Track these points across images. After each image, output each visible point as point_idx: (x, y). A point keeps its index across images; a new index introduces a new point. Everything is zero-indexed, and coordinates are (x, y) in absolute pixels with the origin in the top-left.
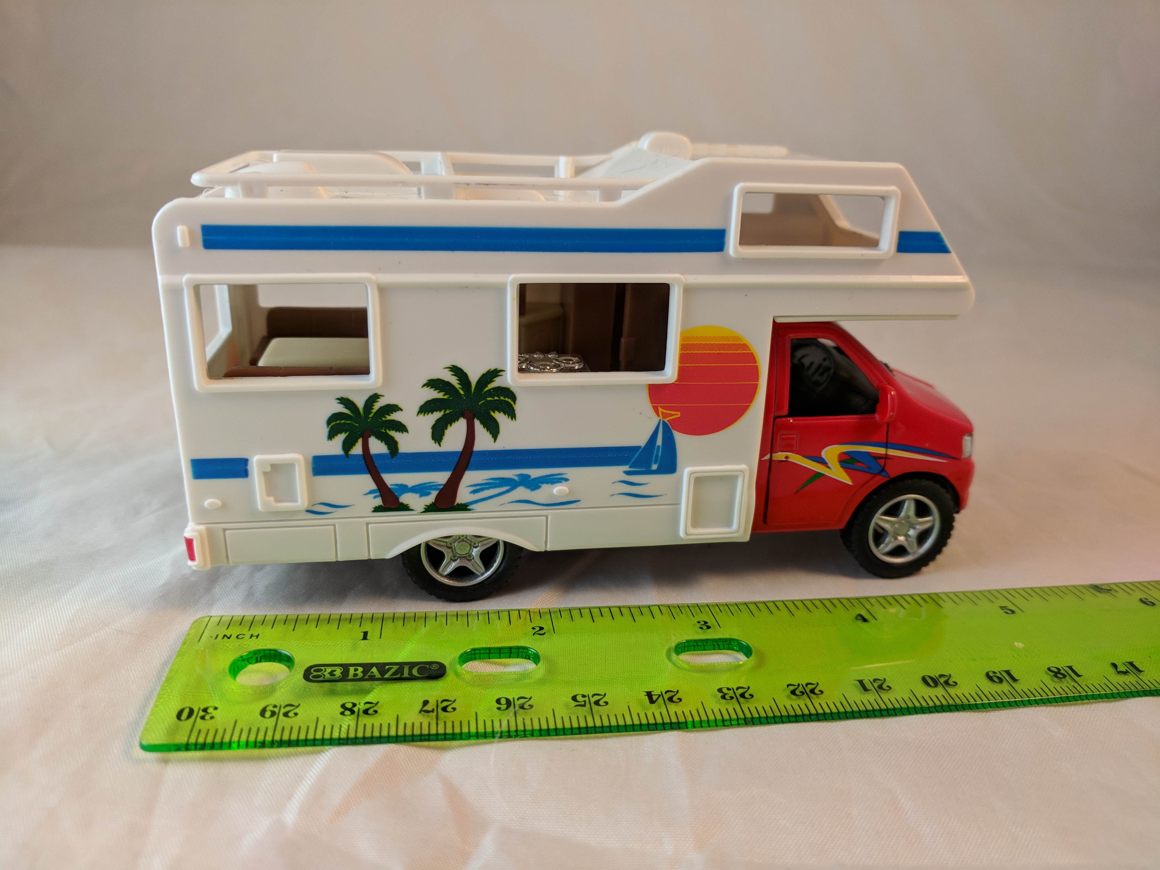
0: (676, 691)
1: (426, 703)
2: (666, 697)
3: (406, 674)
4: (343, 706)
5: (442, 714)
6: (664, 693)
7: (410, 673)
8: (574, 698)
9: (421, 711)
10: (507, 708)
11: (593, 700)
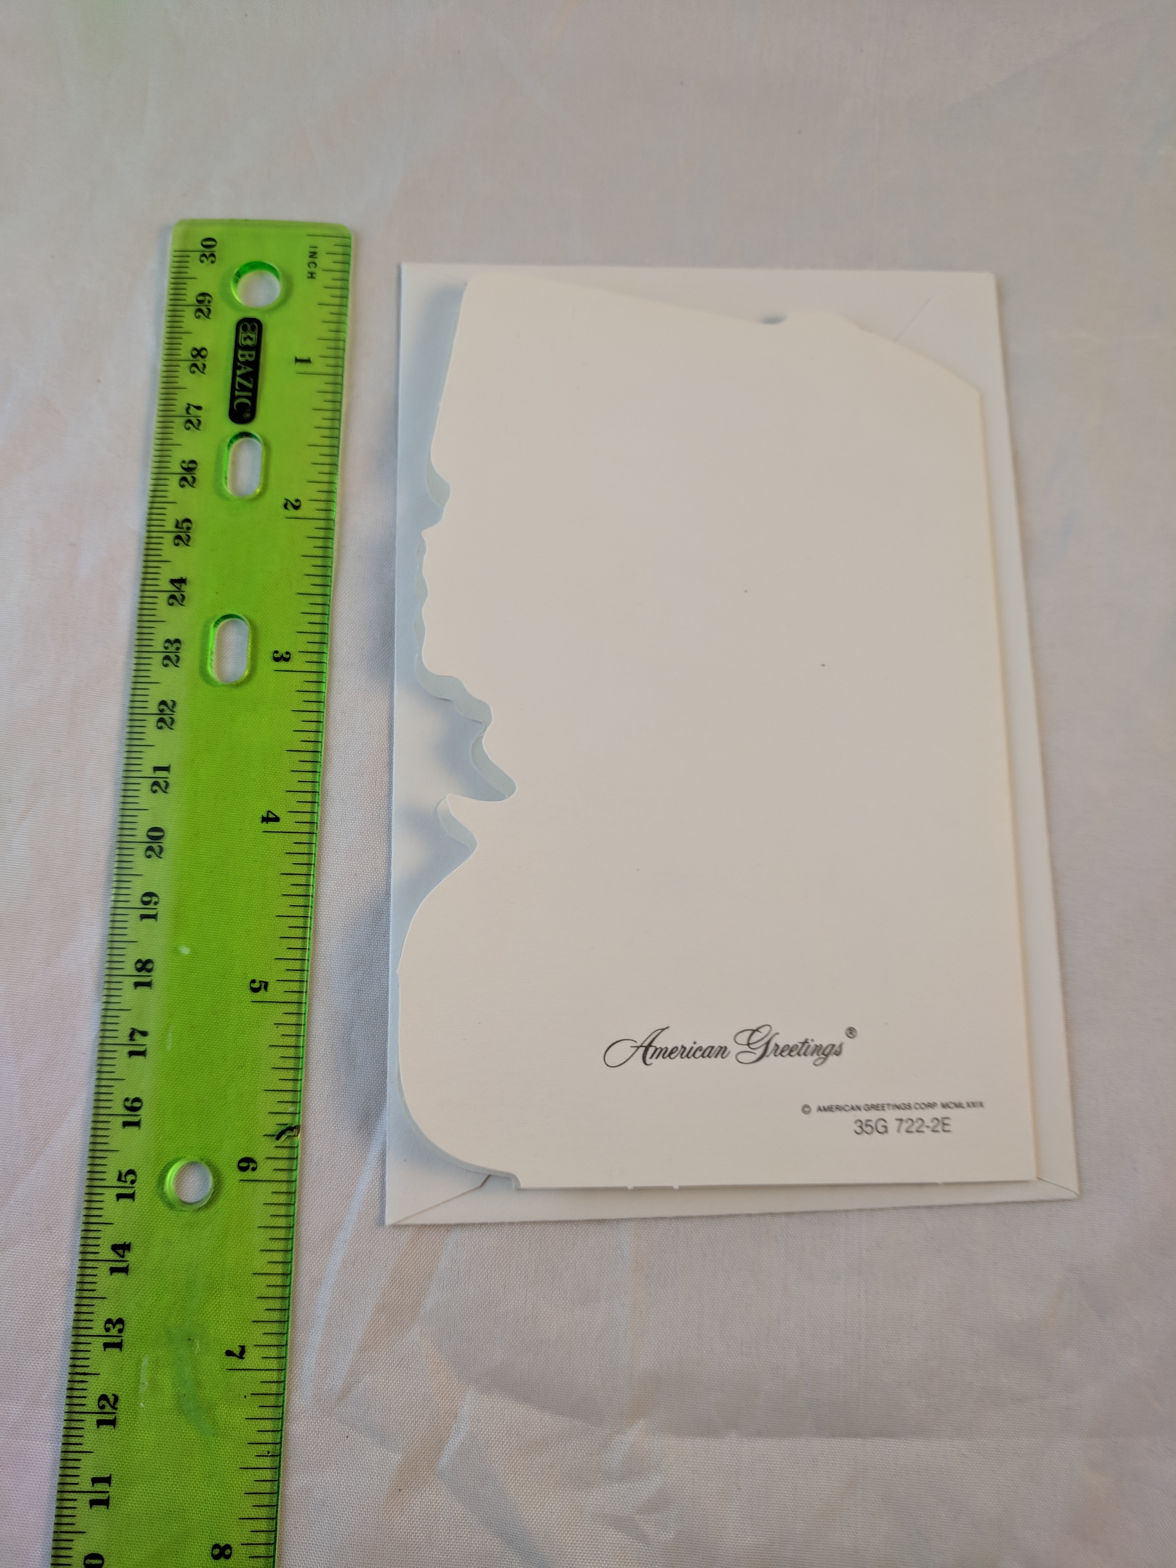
0: (184, 603)
1: (199, 408)
2: (177, 594)
3: (237, 393)
4: (204, 349)
5: (184, 420)
6: (182, 593)
7: (239, 397)
8: (187, 520)
9: (189, 405)
10: (183, 468)
11: (183, 535)
